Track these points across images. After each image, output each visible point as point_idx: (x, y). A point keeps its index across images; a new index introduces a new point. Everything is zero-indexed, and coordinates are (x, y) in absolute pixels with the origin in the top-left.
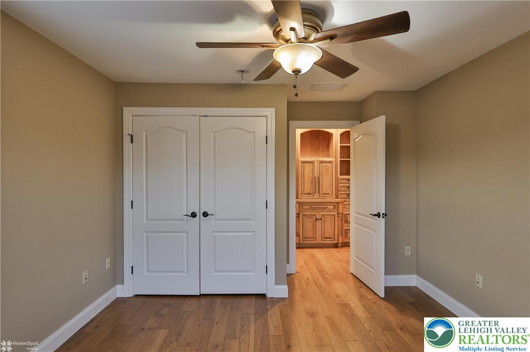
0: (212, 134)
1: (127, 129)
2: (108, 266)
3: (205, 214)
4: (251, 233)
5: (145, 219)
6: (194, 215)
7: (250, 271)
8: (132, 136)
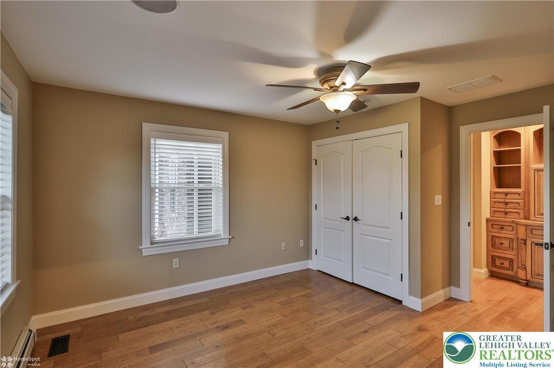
0: (361, 154)
1: (314, 156)
2: (302, 245)
3: (356, 219)
4: (389, 241)
5: (322, 218)
6: (348, 218)
7: (388, 275)
8: (316, 160)
